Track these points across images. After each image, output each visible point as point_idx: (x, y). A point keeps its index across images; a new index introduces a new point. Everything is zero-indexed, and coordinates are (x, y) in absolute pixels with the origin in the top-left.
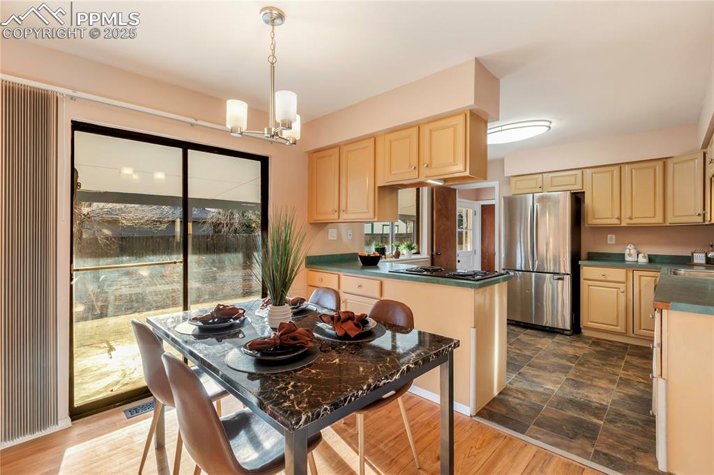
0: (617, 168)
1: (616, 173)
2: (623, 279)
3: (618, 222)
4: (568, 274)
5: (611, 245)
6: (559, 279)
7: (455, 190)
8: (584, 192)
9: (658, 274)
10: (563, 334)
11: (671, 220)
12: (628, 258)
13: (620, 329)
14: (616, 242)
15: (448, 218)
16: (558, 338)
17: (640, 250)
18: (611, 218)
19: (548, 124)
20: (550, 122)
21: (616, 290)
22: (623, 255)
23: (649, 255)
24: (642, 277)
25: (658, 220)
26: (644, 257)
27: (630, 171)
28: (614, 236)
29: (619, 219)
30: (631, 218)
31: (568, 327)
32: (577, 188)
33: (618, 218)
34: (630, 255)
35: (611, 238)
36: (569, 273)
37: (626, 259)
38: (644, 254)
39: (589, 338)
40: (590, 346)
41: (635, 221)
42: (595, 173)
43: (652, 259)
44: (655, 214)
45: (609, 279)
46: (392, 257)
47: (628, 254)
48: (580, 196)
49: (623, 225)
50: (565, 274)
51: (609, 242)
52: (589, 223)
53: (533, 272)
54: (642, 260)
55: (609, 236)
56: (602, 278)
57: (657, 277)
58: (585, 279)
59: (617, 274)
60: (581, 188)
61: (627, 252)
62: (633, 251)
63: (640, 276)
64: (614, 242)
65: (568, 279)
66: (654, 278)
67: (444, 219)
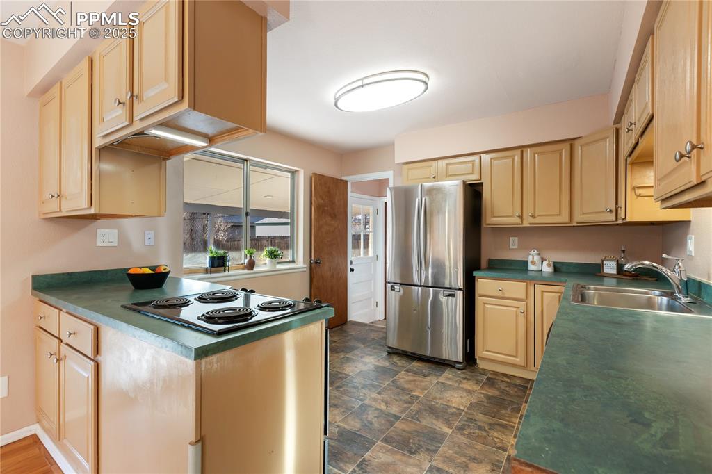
0: (518, 152)
1: (517, 159)
2: (523, 296)
3: (519, 221)
4: (460, 289)
5: (512, 250)
6: (450, 295)
7: (346, 182)
8: (482, 183)
9: (563, 289)
10: (454, 367)
11: (579, 218)
12: (531, 267)
13: (519, 360)
14: (519, 245)
15: (333, 216)
16: (448, 374)
17: (544, 257)
18: (512, 216)
19: (423, 78)
20: (427, 76)
21: (515, 309)
22: (526, 262)
23: (554, 263)
24: (545, 293)
25: (564, 218)
26: (549, 265)
27: (533, 155)
28: (516, 239)
29: (521, 217)
30: (533, 216)
31: (459, 357)
32: (473, 178)
33: (519, 217)
34: (534, 263)
35: (513, 241)
36: (462, 287)
37: (529, 269)
38: (549, 262)
39: (485, 372)
40: (482, 388)
41: (538, 220)
42: (495, 159)
43: (558, 268)
44: (560, 211)
45: (507, 295)
46: (244, 269)
47: (532, 262)
48: (477, 188)
49: (526, 224)
50: (456, 289)
51: (511, 247)
52: (488, 222)
53: (421, 286)
54: (547, 269)
55: (511, 238)
56: (500, 294)
57: (561, 293)
58: (480, 296)
59: (515, 288)
60: (478, 177)
61: (530, 259)
62: (537, 258)
63: (543, 291)
64: (516, 247)
65: (460, 295)
66: (559, 294)
67: (328, 218)
